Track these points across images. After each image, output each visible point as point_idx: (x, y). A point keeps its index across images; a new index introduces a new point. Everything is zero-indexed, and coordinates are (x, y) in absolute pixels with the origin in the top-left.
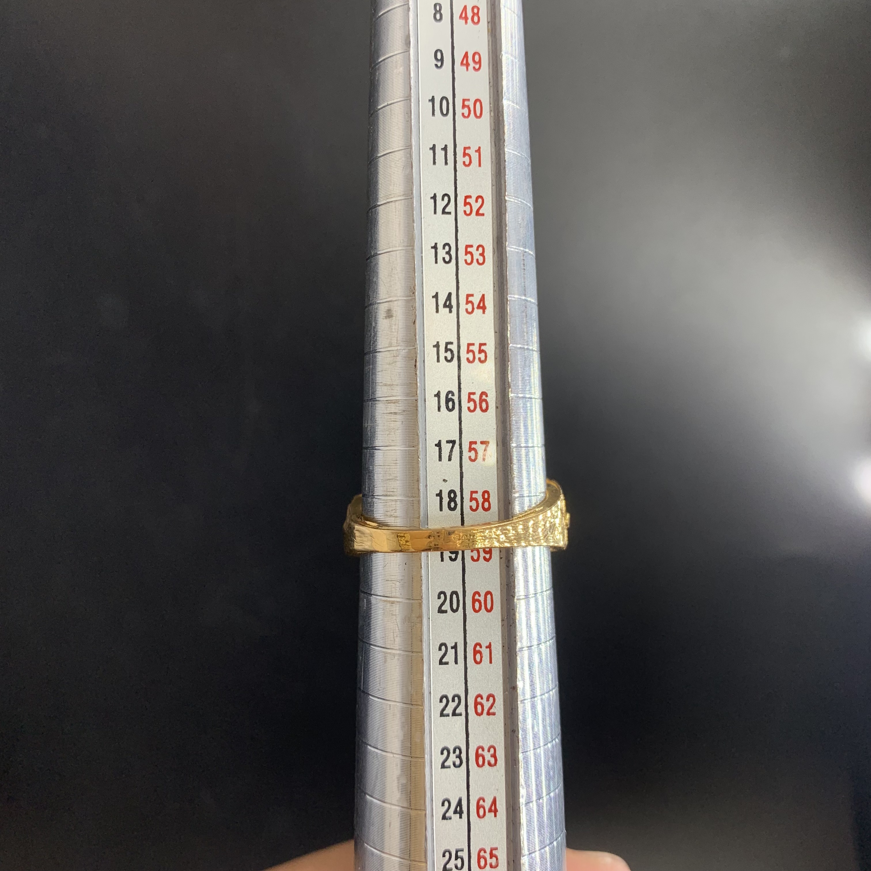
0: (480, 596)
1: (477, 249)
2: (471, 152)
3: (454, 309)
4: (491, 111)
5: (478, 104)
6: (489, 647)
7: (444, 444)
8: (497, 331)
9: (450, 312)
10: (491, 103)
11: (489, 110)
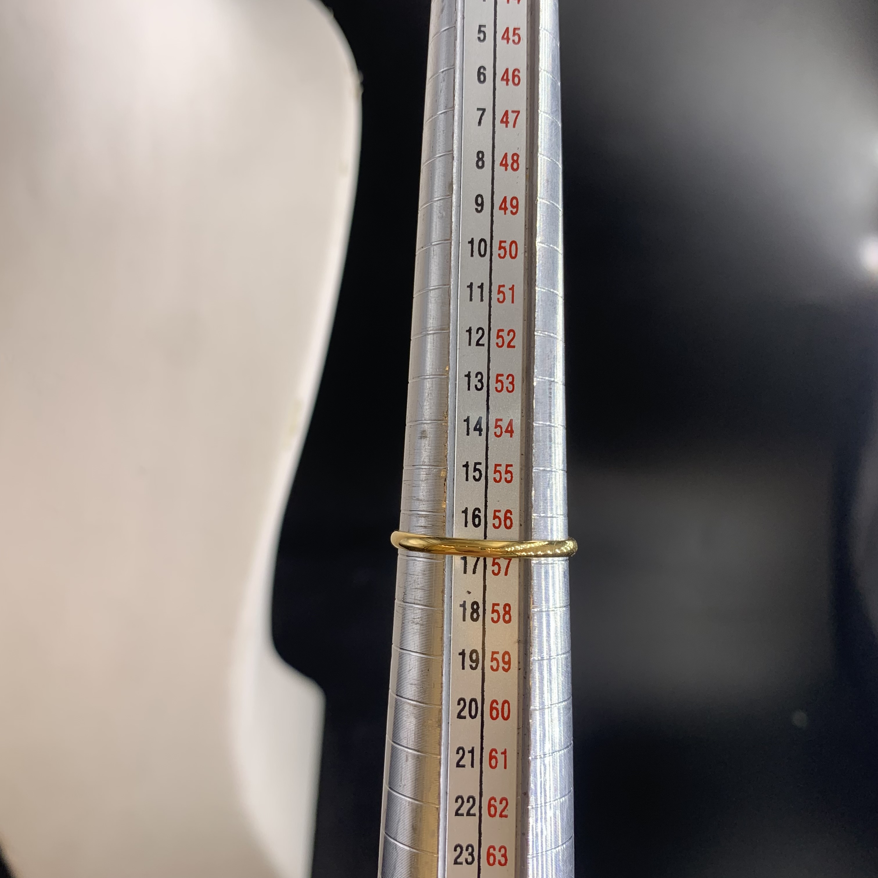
0: (497, 704)
1: (507, 378)
2: (505, 289)
3: (484, 432)
4: (526, 251)
5: (514, 245)
6: (504, 753)
7: (469, 558)
8: (524, 454)
9: (480, 435)
10: (526, 244)
11: (523, 251)
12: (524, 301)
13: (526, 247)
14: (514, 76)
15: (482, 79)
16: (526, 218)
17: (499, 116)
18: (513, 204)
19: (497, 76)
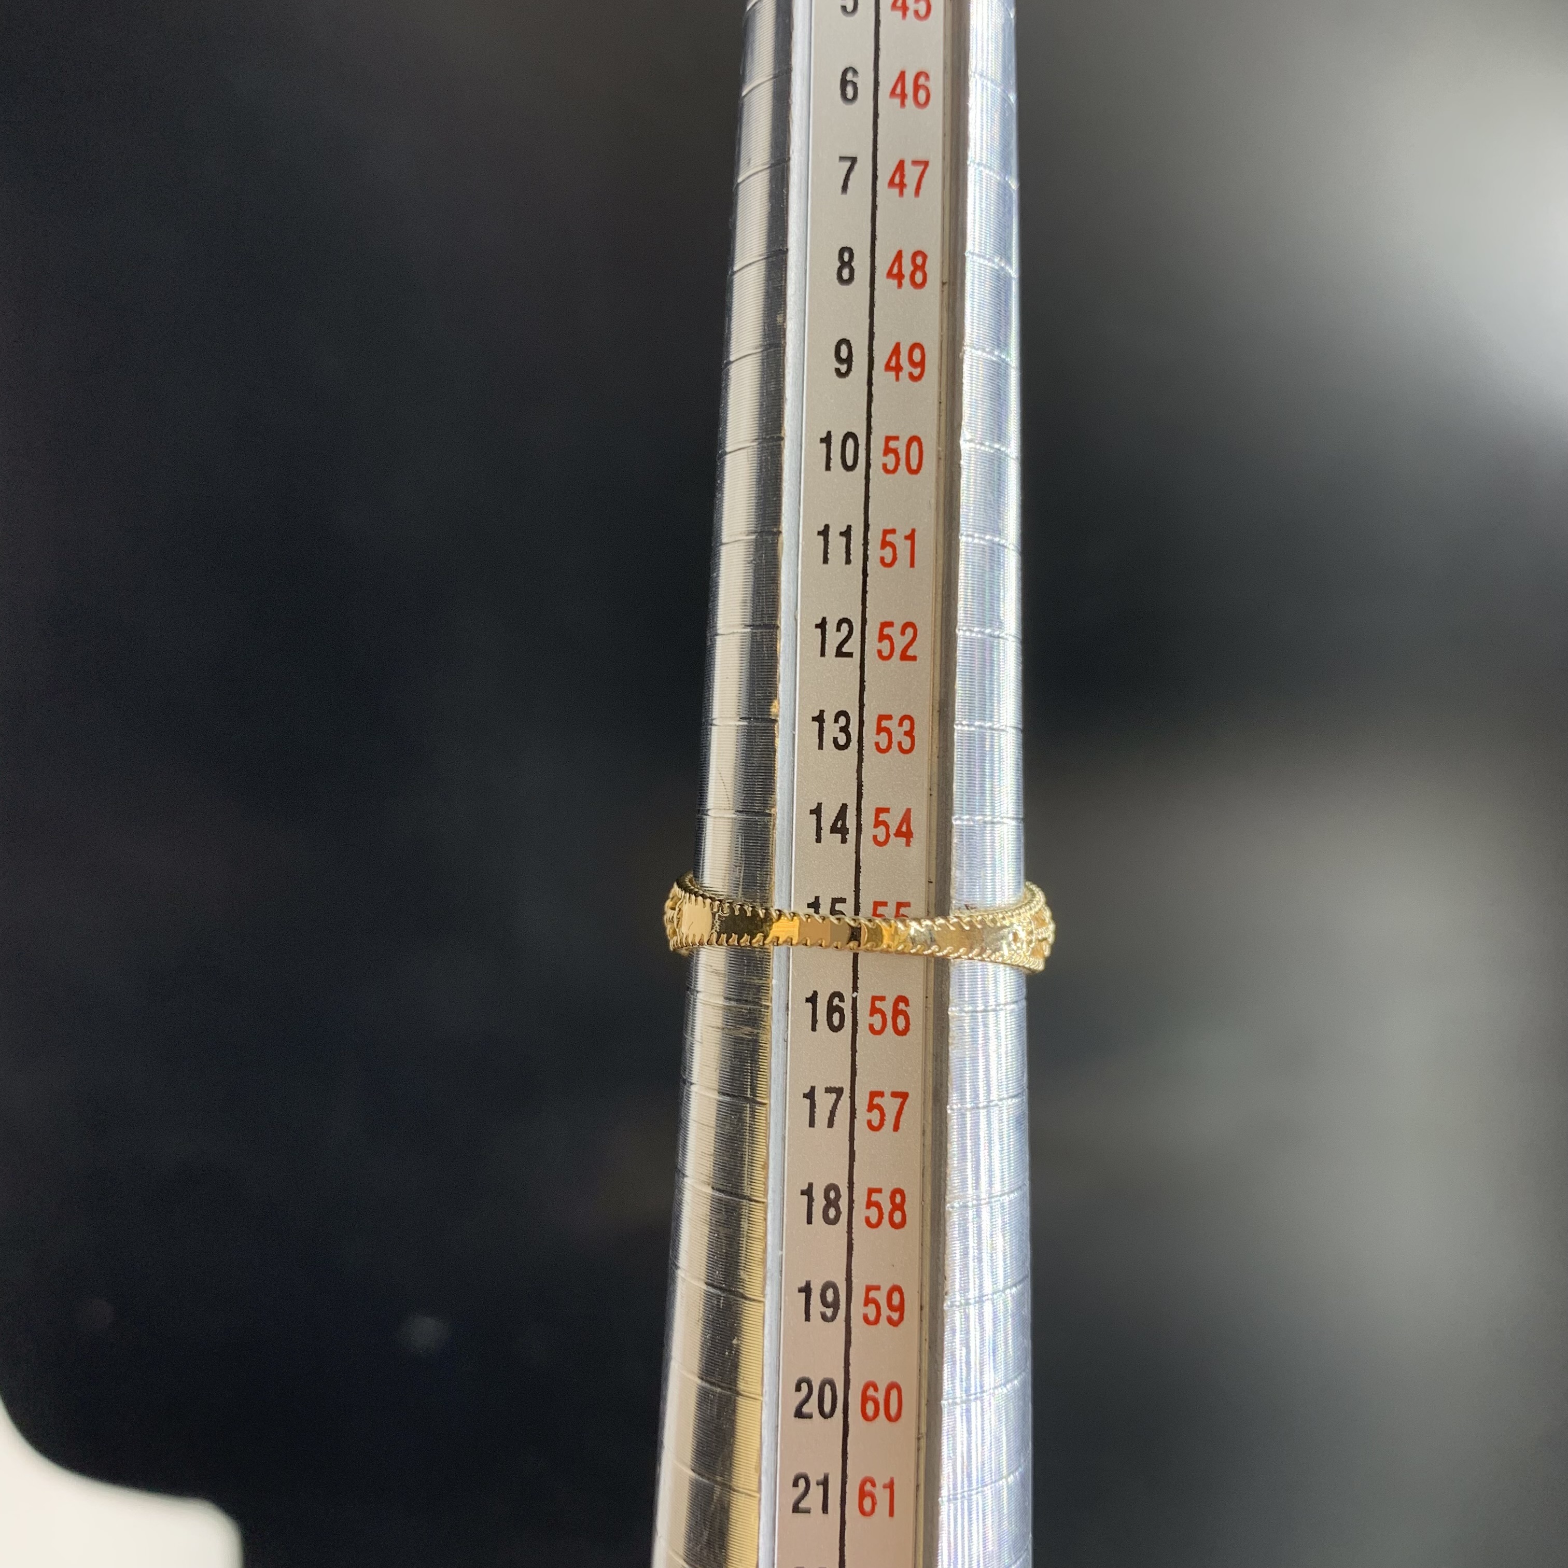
0: (876, 1389)
1: (901, 724)
2: (897, 539)
3: (851, 836)
4: (939, 461)
5: (915, 446)
6: (890, 1486)
7: (820, 1095)
8: (933, 880)
9: (844, 841)
10: (940, 444)
11: (934, 458)
13: (940, 448)
14: (917, 87)
15: (850, 94)
16: (941, 391)
17: (885, 172)
18: (914, 357)
19: (881, 88)
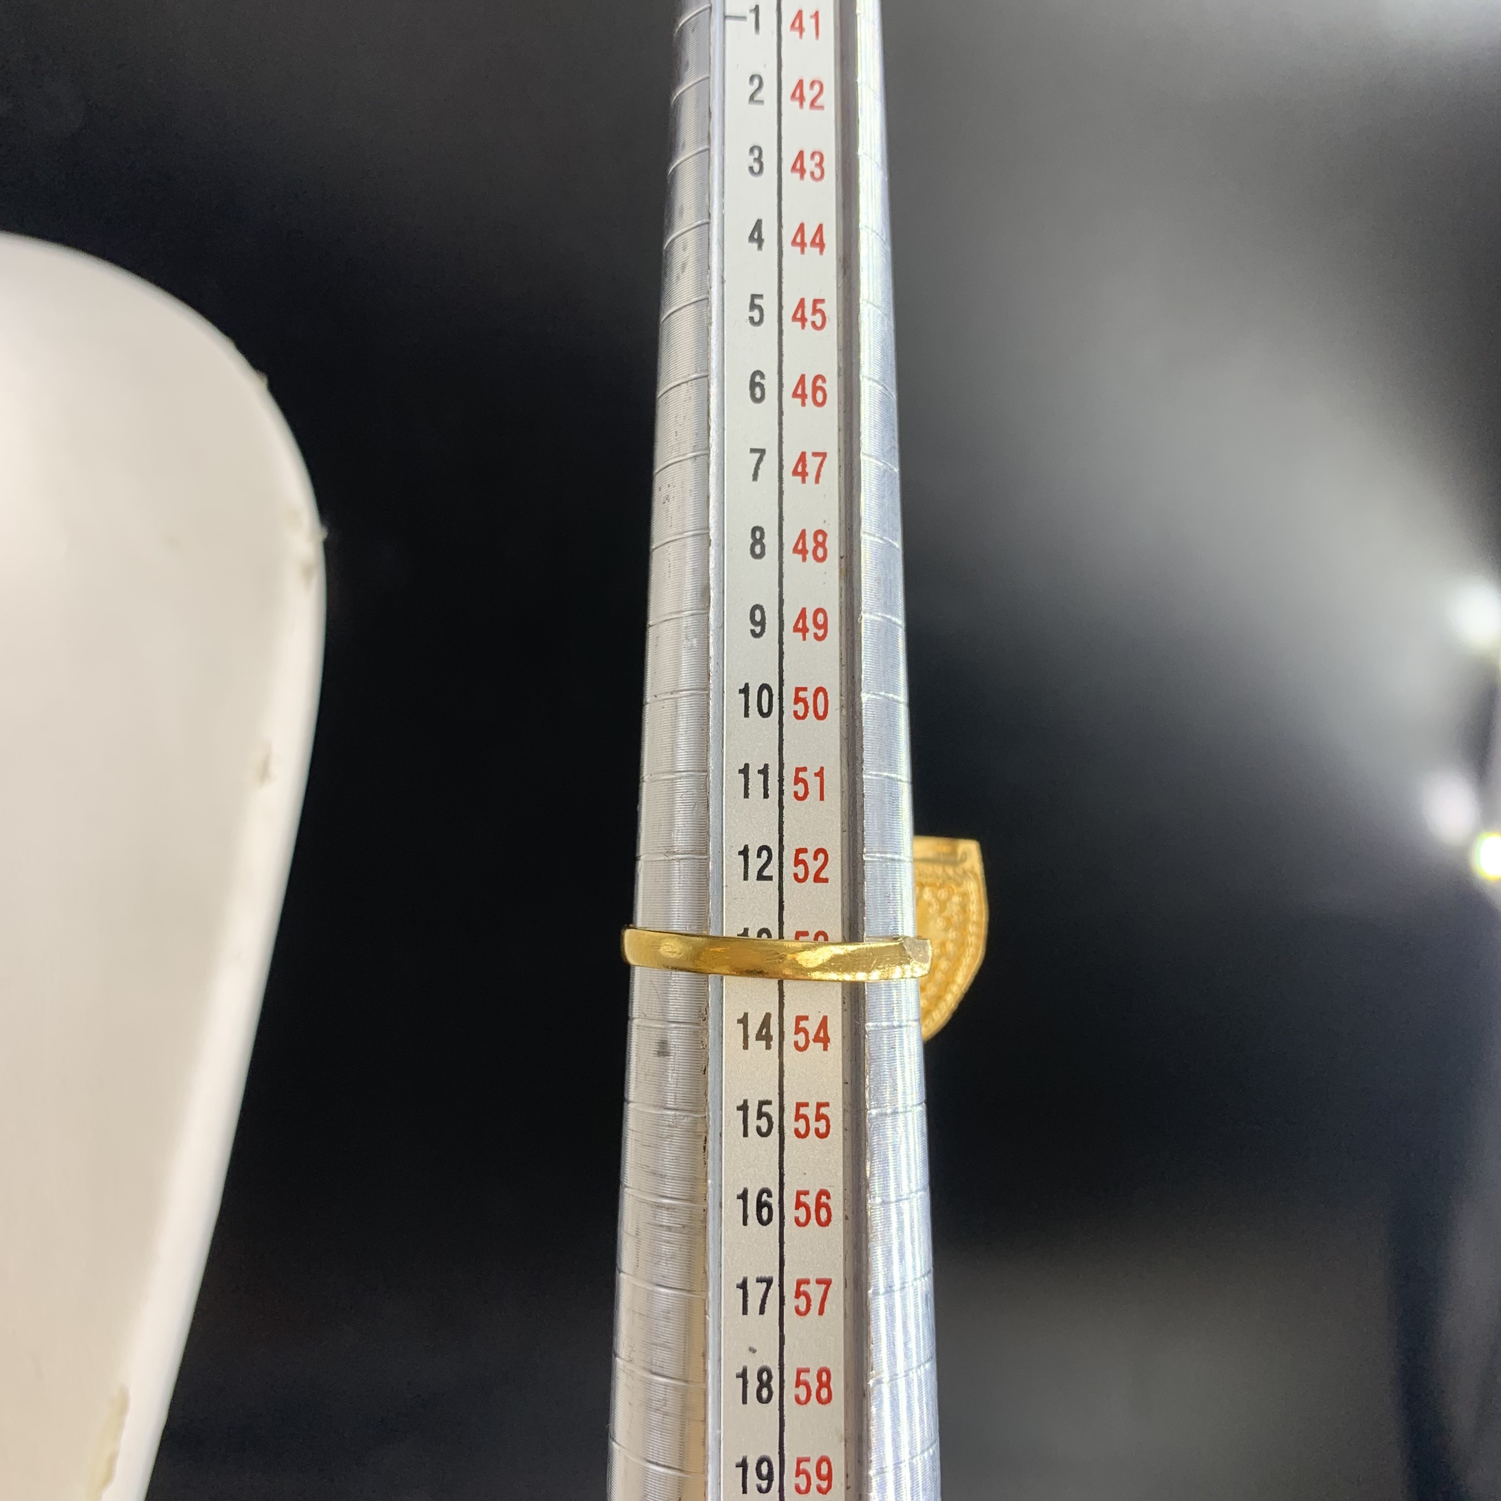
2: (808, 776)
3: (775, 1043)
4: (843, 708)
5: (821, 695)
7: (751, 1285)
8: (849, 1082)
9: (768, 1047)
10: (843, 691)
11: (838, 706)
12: (842, 796)
13: (843, 698)
14: (815, 389)
15: (758, 395)
16: (842, 647)
17: (790, 463)
18: (818, 620)
19: (785, 389)
